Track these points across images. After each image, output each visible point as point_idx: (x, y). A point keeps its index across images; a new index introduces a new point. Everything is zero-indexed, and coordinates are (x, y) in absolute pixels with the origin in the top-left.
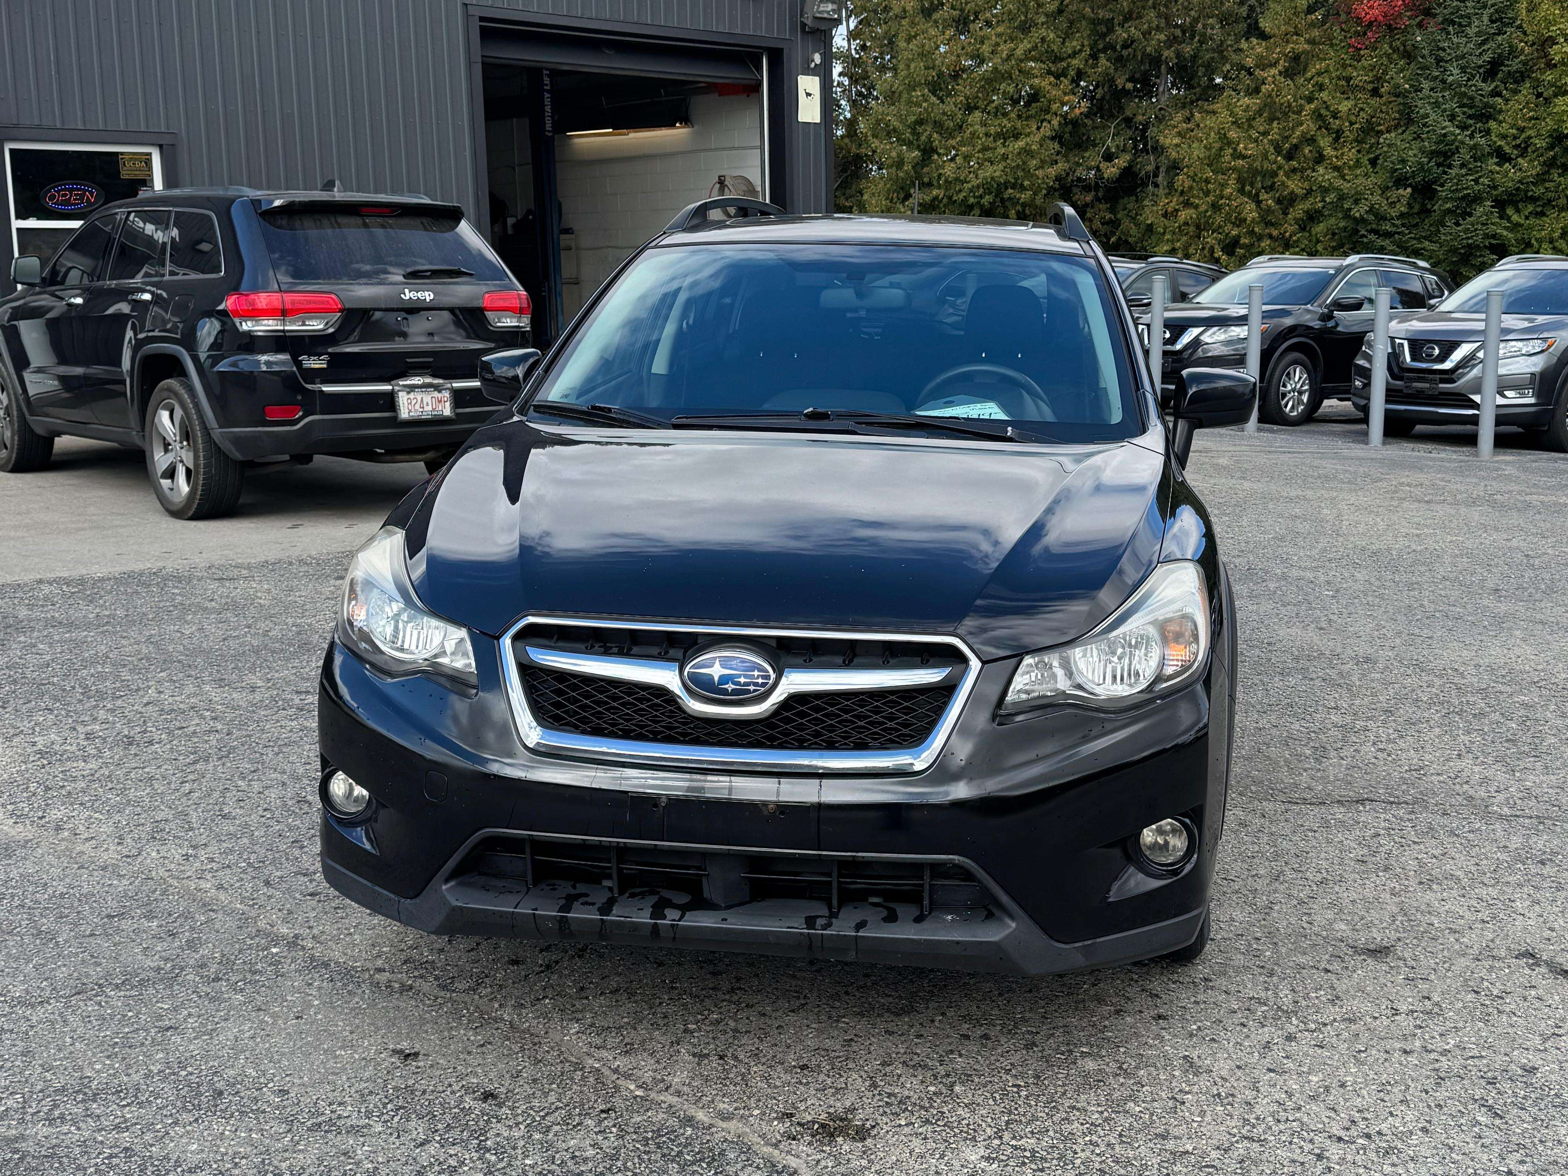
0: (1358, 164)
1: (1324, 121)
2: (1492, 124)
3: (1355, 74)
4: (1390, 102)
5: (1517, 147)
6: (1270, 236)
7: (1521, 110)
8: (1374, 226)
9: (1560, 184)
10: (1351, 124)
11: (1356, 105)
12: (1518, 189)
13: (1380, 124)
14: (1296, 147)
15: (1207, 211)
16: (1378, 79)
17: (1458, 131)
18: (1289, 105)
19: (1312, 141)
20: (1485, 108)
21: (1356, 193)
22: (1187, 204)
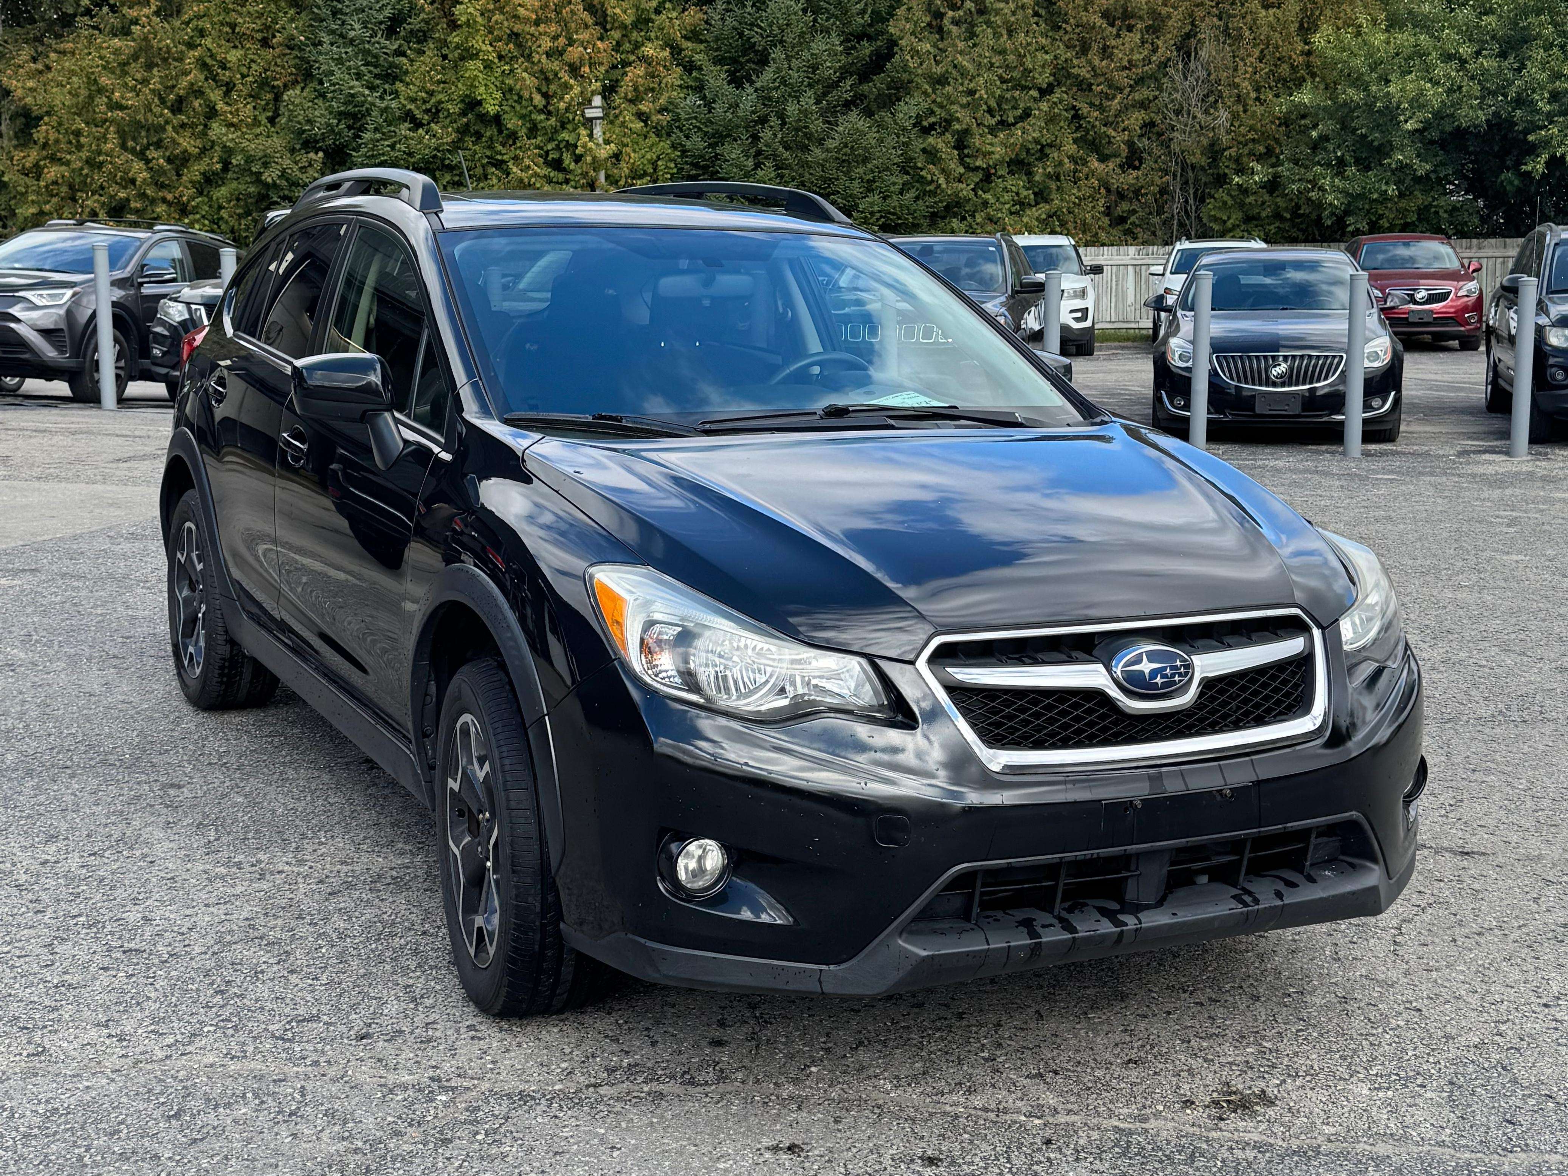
0: (256, 123)
1: (211, 72)
2: (399, 85)
3: (240, 20)
4: (285, 55)
5: (427, 111)
6: (164, 200)
7: (428, 72)
8: (286, 192)
9: (475, 153)
10: (243, 76)
11: (246, 55)
12: (435, 157)
13: (276, 79)
14: (180, 100)
15: (82, 169)
16: (268, 28)
17: (367, 92)
18: (169, 51)
19: (199, 93)
20: (390, 67)
21: (265, 156)
22: (54, 159)
